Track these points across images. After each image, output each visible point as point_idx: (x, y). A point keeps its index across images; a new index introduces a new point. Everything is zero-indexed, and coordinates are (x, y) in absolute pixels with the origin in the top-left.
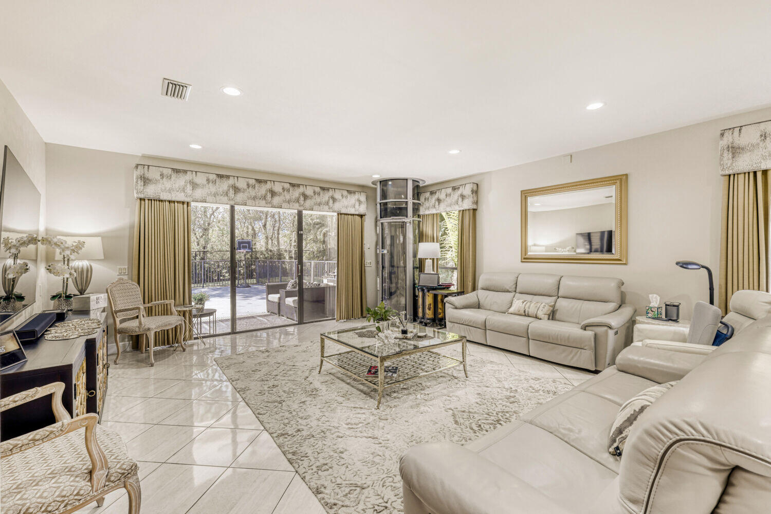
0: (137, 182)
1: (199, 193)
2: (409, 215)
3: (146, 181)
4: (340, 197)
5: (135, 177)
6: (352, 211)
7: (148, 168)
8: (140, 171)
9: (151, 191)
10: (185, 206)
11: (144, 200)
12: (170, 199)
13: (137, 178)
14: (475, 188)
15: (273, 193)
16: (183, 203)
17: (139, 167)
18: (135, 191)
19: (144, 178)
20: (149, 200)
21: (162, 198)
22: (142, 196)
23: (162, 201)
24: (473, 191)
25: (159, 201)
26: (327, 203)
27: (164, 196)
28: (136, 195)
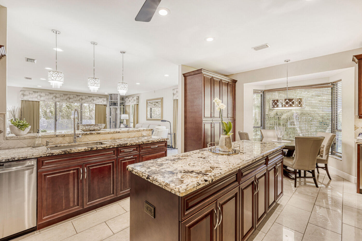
0: (21, 95)
1: (42, 99)
2: (118, 106)
3: (24, 95)
4: (96, 99)
5: (20, 94)
6: (101, 104)
7: (25, 91)
8: (22, 92)
9: (25, 98)
10: (38, 102)
11: (23, 101)
12: (32, 100)
13: (21, 94)
14: (138, 98)
15: (70, 98)
16: (37, 102)
17: (22, 91)
18: (20, 98)
19: (23, 94)
20: (25, 101)
21: (29, 100)
22: (23, 100)
23: (29, 101)
24: (137, 99)
25: (28, 101)
26: (91, 101)
27: (30, 100)
28: (20, 99)
